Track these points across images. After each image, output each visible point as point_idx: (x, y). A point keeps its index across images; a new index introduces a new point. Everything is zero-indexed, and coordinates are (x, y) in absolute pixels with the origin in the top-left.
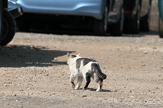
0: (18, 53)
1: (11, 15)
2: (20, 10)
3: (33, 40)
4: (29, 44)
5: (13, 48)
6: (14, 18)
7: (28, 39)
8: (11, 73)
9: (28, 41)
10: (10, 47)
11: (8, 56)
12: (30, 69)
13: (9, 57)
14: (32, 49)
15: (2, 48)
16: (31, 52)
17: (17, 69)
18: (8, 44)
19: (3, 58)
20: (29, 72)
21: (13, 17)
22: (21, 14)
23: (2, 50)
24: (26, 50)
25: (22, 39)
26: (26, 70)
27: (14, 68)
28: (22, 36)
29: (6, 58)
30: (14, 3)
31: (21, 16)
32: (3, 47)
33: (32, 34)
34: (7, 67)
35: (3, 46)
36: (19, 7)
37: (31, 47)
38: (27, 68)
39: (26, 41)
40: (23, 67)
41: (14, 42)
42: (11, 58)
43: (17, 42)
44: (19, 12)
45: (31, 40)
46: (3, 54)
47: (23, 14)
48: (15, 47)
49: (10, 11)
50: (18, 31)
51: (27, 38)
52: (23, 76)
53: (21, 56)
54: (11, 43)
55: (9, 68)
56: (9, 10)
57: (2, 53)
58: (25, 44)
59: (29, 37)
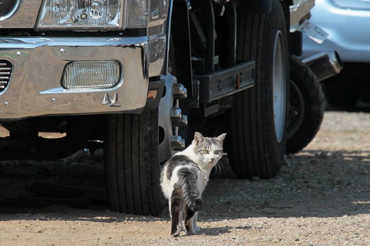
0: (330, 173)
1: (310, 72)
2: (333, 60)
3: (367, 134)
4: (357, 147)
5: (318, 160)
6: (317, 80)
7: (355, 131)
8: (316, 233)
9: (354, 136)
10: (310, 157)
11: (305, 182)
12: (364, 221)
13: (308, 187)
14: (366, 160)
15: (288, 162)
16: (366, 171)
17: (330, 220)
18: (305, 149)
19: (292, 189)
20: (362, 229)
21: (315, 77)
22: (338, 70)
23: (290, 165)
24: (352, 166)
25: (340, 131)
26: (354, 224)
27: (321, 220)
28: (337, 123)
29: (300, 189)
30: (320, 41)
31: (337, 76)
32: (290, 158)
33: (362, 115)
34: (304, 217)
35: (291, 155)
36: (330, 52)
37: (363, 154)
38: (358, 218)
39: (349, 136)
40: (345, 216)
41: (317, 142)
42: (312, 188)
43: (326, 141)
44: (333, 63)
45: (363, 132)
46: (292, 178)
47: (341, 71)
48: (323, 155)
49: (307, 63)
50: (328, 110)
51: (351, 128)
52: (347, 242)
53: (339, 182)
54: (314, 145)
55: (308, 220)
56: (304, 61)
57: (288, 176)
58: (347, 146)
59: (356, 124)
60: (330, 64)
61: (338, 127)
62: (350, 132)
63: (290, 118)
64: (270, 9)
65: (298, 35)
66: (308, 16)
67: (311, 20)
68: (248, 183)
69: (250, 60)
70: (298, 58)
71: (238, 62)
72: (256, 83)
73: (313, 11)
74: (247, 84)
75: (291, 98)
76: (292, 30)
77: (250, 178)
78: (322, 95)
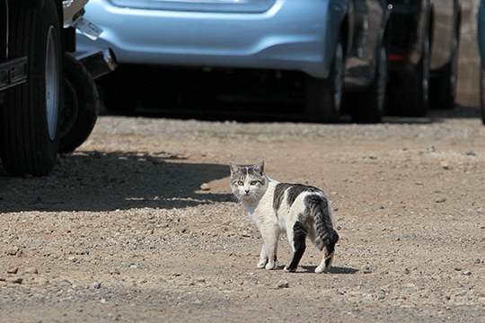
0: (104, 171)
1: (84, 68)
2: (107, 57)
3: (144, 137)
4: (133, 148)
5: (92, 159)
6: (92, 78)
7: (132, 134)
8: (88, 226)
9: (131, 138)
10: (83, 157)
11: (78, 180)
12: (136, 215)
13: (81, 184)
14: (141, 159)
15: (61, 160)
16: (141, 170)
17: (102, 214)
18: (77, 149)
19: (65, 186)
20: (134, 222)
21: (89, 74)
22: (112, 68)
23: (63, 164)
24: (126, 165)
25: (116, 134)
26: (126, 217)
27: (93, 214)
28: (114, 127)
29: (73, 186)
30: (94, 38)
31: (112, 73)
32: (64, 157)
33: (140, 119)
34: (77, 211)
35: (64, 154)
36: (105, 49)
37: (139, 155)
38: (130, 212)
39: (125, 139)
40: (118, 210)
41: (92, 144)
42: (86, 185)
43: (102, 143)
44: (107, 61)
45: (140, 135)
46: (66, 176)
47: (116, 69)
48: (97, 155)
49: (81, 60)
51: (128, 131)
52: (118, 233)
53: (113, 180)
54: (87, 146)
55: (81, 214)
56: (78, 58)
57: (61, 174)
58: (124, 148)
59: (134, 127)
60: (105, 61)
61: (115, 130)
62: (127, 135)
63: (63, 114)
64: (43, 4)
65: (72, 30)
66: (82, 12)
67: (85, 16)
68: (20, 180)
69: (22, 55)
70: (71, 54)
71: (11, 58)
72: (28, 79)
73: (86, 7)
74: (18, 80)
75: (64, 95)
76: (65, 26)
77: (22, 176)
78: (96, 93)
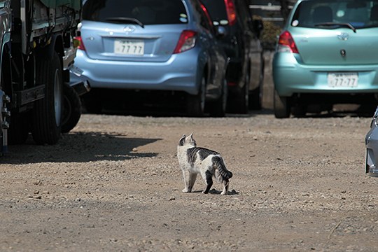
0: (84, 142)
1: (74, 91)
2: (86, 84)
3: (105, 125)
4: (99, 130)
5: (78, 136)
6: (78, 95)
7: (99, 123)
8: (75, 170)
9: (99, 126)
10: (74, 135)
11: (71, 146)
13: (72, 149)
14: (103, 136)
15: (63, 137)
16: (103, 141)
17: (83, 164)
18: (71, 131)
19: (64, 150)
21: (77, 93)
22: (88, 90)
23: (63, 139)
24: (96, 139)
29: (68, 149)
30: (79, 75)
31: (88, 93)
32: (64, 135)
33: (104, 116)
35: (64, 133)
36: (84, 80)
37: (102, 134)
40: (91, 162)
42: (75, 149)
43: (83, 128)
44: (86, 86)
45: (103, 124)
46: (65, 144)
47: (90, 91)
48: (81, 134)
50: (84, 113)
51: (97, 122)
53: (88, 146)
54: (76, 129)
55: (72, 163)
56: (71, 85)
57: (62, 143)
58: (95, 130)
59: (101, 120)
60: (84, 87)
61: (90, 122)
62: (97, 124)
63: (63, 113)
64: (53, 57)
65: (68, 71)
66: (73, 62)
67: (74, 64)
68: (42, 147)
69: (43, 84)
70: (68, 83)
71: (37, 85)
72: (46, 96)
73: (75, 59)
74: (40, 96)
75: (64, 104)
76: (64, 69)
77: (43, 145)
78: (80, 103)
